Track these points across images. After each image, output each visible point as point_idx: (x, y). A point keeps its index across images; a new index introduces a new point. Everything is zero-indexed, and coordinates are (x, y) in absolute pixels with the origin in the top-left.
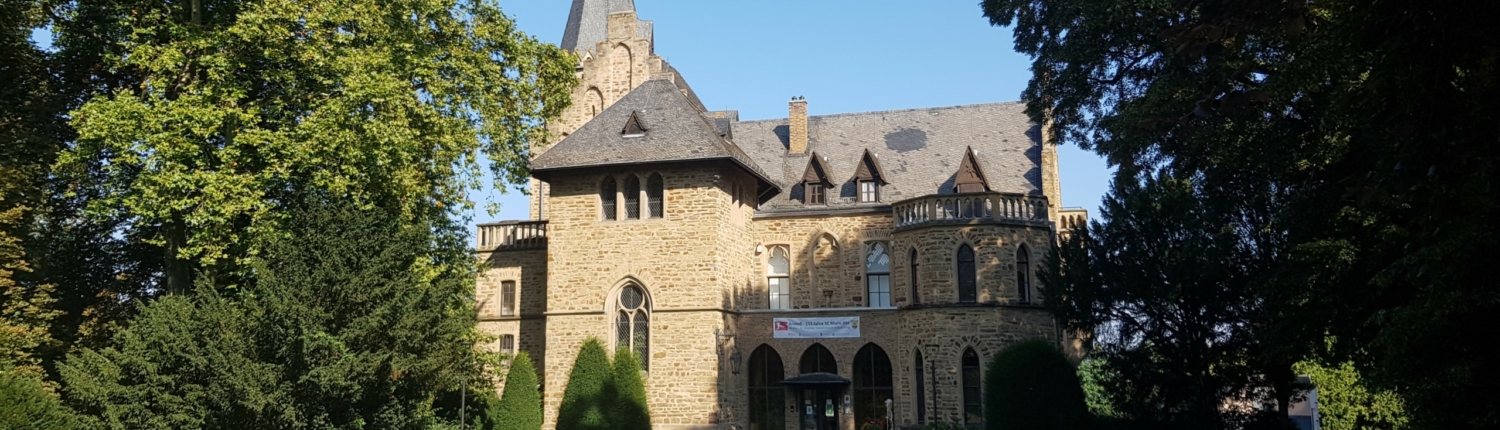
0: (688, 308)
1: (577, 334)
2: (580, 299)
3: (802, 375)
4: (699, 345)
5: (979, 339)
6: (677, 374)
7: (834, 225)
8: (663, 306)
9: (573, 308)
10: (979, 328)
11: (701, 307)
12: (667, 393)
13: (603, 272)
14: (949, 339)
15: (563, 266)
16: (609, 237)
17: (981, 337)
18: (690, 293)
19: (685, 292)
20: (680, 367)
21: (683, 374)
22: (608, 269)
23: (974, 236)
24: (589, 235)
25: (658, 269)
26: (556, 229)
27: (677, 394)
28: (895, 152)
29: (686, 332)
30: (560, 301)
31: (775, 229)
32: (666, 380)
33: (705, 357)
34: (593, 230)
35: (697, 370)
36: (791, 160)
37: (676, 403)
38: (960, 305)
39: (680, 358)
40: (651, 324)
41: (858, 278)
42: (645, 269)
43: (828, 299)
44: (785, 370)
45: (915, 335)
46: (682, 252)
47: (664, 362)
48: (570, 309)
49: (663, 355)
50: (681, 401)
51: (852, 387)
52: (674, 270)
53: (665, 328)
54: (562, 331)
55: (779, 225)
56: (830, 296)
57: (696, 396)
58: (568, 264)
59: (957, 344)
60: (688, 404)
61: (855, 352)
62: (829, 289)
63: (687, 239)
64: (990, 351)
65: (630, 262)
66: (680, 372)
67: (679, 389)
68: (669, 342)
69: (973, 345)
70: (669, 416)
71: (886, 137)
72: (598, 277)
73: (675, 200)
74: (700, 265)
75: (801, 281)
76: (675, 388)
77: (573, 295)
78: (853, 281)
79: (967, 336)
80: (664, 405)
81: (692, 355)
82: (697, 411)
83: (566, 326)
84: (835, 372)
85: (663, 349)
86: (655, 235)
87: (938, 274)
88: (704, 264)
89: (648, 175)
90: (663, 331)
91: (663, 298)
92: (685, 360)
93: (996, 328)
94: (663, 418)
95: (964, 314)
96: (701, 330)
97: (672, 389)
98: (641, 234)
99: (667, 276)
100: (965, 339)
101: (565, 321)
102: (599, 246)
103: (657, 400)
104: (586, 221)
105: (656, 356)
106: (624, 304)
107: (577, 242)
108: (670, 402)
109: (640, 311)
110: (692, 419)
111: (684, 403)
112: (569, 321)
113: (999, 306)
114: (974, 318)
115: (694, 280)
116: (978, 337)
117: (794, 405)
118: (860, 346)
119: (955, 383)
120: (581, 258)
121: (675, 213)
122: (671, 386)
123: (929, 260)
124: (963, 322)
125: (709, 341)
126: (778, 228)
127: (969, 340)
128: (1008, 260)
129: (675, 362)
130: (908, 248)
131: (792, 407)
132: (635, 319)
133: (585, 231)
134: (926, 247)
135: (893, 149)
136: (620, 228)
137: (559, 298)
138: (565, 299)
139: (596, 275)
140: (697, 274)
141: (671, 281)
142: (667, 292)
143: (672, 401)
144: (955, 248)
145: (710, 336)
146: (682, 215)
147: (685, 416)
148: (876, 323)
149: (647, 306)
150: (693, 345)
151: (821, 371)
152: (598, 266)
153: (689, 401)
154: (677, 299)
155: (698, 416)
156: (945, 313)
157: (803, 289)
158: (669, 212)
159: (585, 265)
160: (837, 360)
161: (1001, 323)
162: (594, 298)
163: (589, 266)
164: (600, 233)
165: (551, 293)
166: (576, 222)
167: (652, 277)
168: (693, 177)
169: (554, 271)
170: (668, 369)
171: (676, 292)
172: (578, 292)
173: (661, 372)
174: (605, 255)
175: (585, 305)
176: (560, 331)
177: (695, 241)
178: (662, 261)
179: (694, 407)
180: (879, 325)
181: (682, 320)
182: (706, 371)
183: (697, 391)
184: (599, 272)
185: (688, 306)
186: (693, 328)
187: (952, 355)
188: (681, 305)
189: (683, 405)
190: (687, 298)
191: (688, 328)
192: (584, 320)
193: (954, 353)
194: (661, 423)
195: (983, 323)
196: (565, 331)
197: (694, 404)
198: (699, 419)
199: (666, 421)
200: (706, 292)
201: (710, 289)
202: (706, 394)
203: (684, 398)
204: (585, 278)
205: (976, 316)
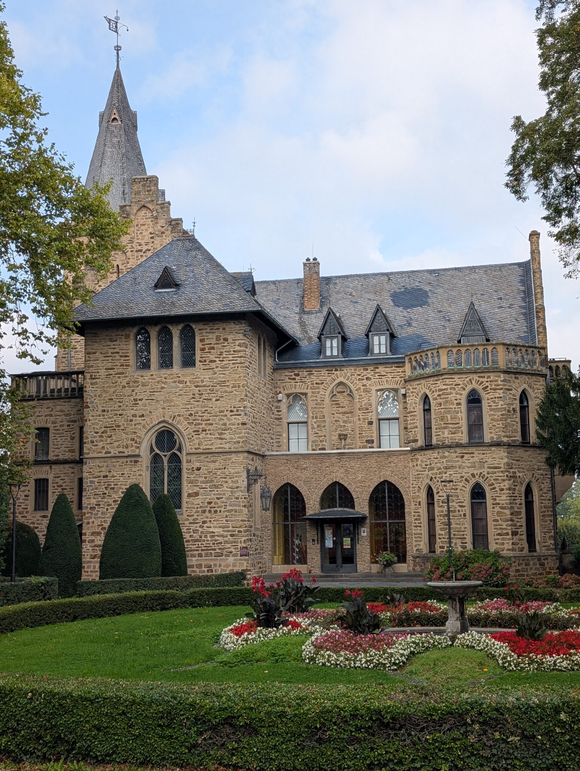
0: (220, 450)
1: (113, 476)
2: (116, 444)
3: (323, 511)
4: (231, 484)
5: (486, 475)
6: (210, 511)
7: (349, 374)
8: (196, 449)
9: (110, 453)
10: (486, 465)
11: (232, 450)
12: (201, 530)
13: (138, 418)
14: (459, 475)
15: (98, 413)
16: (143, 386)
17: (488, 473)
18: (222, 436)
19: (217, 436)
20: (213, 505)
21: (216, 512)
22: (143, 416)
23: (482, 382)
24: (124, 383)
25: (191, 415)
26: (91, 378)
27: (210, 530)
28: (401, 309)
29: (218, 473)
30: (97, 445)
31: (294, 379)
32: (199, 517)
33: (236, 495)
34: (128, 379)
35: (229, 508)
36: (305, 316)
37: (209, 539)
38: (470, 444)
39: (212, 496)
40: (184, 465)
41: (371, 423)
42: (179, 415)
43: (343, 441)
44: (307, 506)
45: (426, 472)
46: (214, 399)
47: (198, 500)
48: (106, 453)
49: (197, 494)
50: (213, 536)
51: (368, 521)
52: (206, 416)
53: (199, 469)
54: (99, 474)
55: (298, 375)
56: (345, 440)
57: (228, 531)
58: (104, 411)
59: (466, 480)
60: (221, 539)
61: (371, 489)
62: (344, 433)
63: (218, 387)
64: (496, 485)
65: (164, 408)
66: (213, 510)
67: (212, 525)
68: (202, 482)
69: (481, 481)
70: (202, 550)
71: (392, 296)
72: (133, 423)
73: (207, 350)
74: (231, 411)
75: (318, 426)
76: (208, 524)
77: (109, 440)
78: (366, 425)
79: (475, 472)
80: (197, 540)
81: (224, 494)
82: (229, 545)
83: (103, 469)
84: (353, 507)
85: (196, 489)
86: (188, 384)
87: (449, 417)
88: (235, 409)
89: (180, 327)
90: (196, 471)
91: (196, 441)
92: (218, 499)
93: (502, 465)
94: (197, 552)
95: (473, 453)
96: (233, 471)
97: (205, 525)
98: (175, 382)
99: (200, 422)
100: (473, 475)
101: (101, 465)
102: (134, 393)
103: (191, 536)
104: (120, 371)
105: (189, 495)
106: (158, 448)
107: (112, 390)
108: (203, 538)
109: (174, 454)
110: (224, 553)
111: (216, 538)
112: (106, 464)
113: (504, 445)
114: (482, 456)
115: (225, 424)
116: (485, 473)
117: (316, 538)
118: (376, 484)
119: (465, 515)
120: (116, 406)
121: (207, 362)
122: (204, 522)
123: (440, 404)
124: (472, 460)
125: (240, 481)
126: (297, 378)
127: (477, 477)
128: (513, 404)
129: (208, 500)
130: (420, 395)
131: (313, 540)
132: (169, 462)
133: (119, 380)
134: (438, 393)
135: (399, 306)
136: (154, 377)
137: (95, 443)
138: (101, 444)
139: (131, 421)
140: (228, 419)
141: (204, 426)
142: (200, 436)
143: (206, 536)
144: (465, 393)
145: (240, 477)
146: (213, 365)
147: (218, 551)
148: (390, 463)
149: (180, 450)
150: (225, 485)
151: (340, 506)
152: (133, 412)
153: (222, 536)
154: (209, 442)
155: (229, 550)
156: (456, 452)
157: (320, 434)
158: (200, 361)
159: (120, 412)
160: (354, 497)
161: (506, 460)
162: (130, 442)
163: (124, 413)
164: (135, 382)
165: (87, 438)
166: (111, 372)
167: (186, 423)
168: (224, 329)
169: (91, 418)
170: (201, 507)
171: (209, 436)
172: (114, 438)
173: (194, 510)
174: (140, 402)
175: (121, 449)
176: (96, 474)
177: (226, 389)
178: (196, 408)
179: (226, 542)
180: (393, 465)
181: (214, 462)
182: (237, 508)
183: (229, 527)
184: (134, 418)
185: (220, 448)
186: (225, 468)
187: (461, 490)
188: (213, 447)
189: (216, 540)
190: (219, 441)
191: (220, 469)
192: (120, 463)
193: (463, 488)
194: (195, 557)
195: (490, 461)
196: (102, 474)
197: (226, 539)
198: (231, 552)
199: (200, 555)
200: (237, 436)
201: (241, 433)
202: (238, 529)
203: (216, 534)
204: (121, 424)
205: (483, 454)
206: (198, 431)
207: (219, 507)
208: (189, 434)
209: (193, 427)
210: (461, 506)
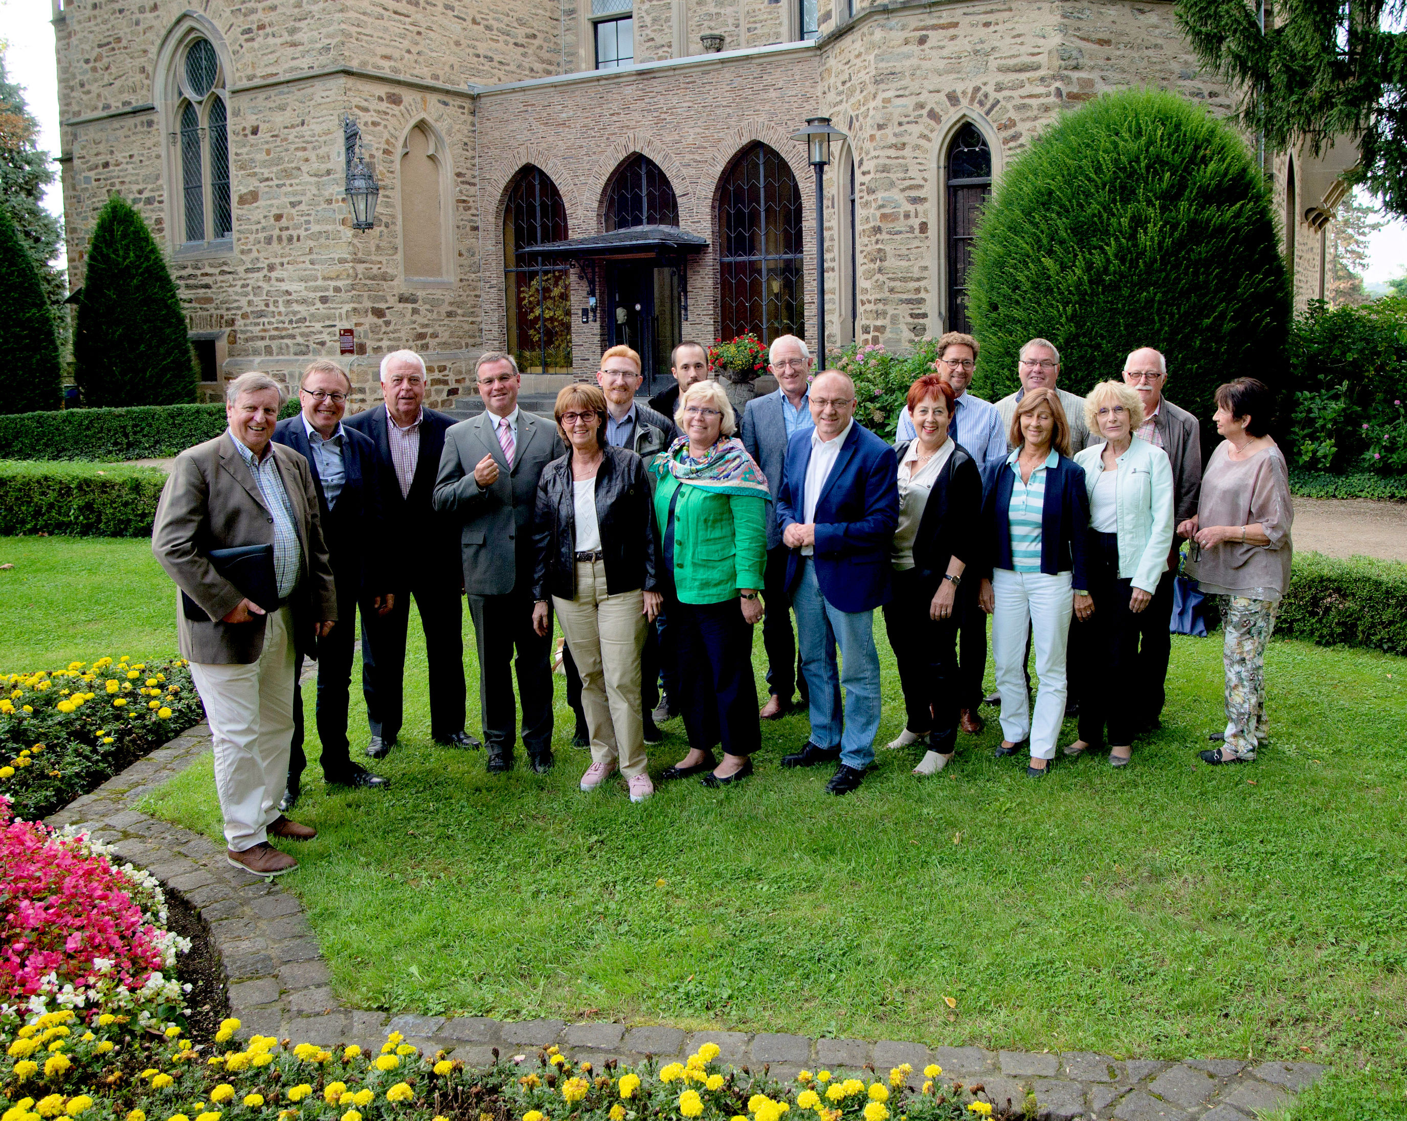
0: (292, 74)
1: (119, 164)
2: (117, 84)
3: (607, 231)
4: (315, 165)
5: (993, 95)
6: (280, 239)
8: (250, 78)
9: (108, 106)
10: (993, 64)
11: (316, 71)
12: (266, 286)
13: (148, 15)
14: (910, 102)
15: (87, 13)
17: (999, 88)
18: (296, 38)
19: (287, 37)
21: (290, 239)
22: (153, 6)
27: (284, 286)
29: (291, 137)
30: (89, 92)
32: (262, 255)
33: (327, 194)
35: (315, 228)
37: (282, 309)
39: (282, 200)
40: (232, 122)
44: (569, 218)
48: (103, 108)
49: (255, 196)
50: (288, 302)
51: (710, 259)
53: (253, 130)
57: (316, 289)
58: (97, 7)
59: (933, 115)
60: (303, 310)
61: (719, 169)
62: (716, 32)
66: (285, 234)
67: (284, 274)
68: (262, 163)
69: (976, 115)
70: (272, 338)
72: (141, 28)
75: (655, 20)
76: (278, 273)
77: (107, 77)
79: (959, 88)
80: (261, 314)
81: (304, 193)
82: (318, 326)
83: (100, 147)
84: (674, 219)
85: (250, 184)
90: (251, 137)
91: (248, 58)
92: (293, 204)
93: (1042, 59)
94: (261, 344)
95: (955, 25)
96: (318, 129)
97: (274, 275)
99: (253, 5)
100: (953, 98)
101: (98, 137)
103: (250, 303)
105: (242, 200)
106: (188, 85)
108: (272, 308)
109: (216, 96)
110: (312, 346)
111: (296, 307)
112: (105, 134)
114: (982, 32)
116: (990, 89)
117: (591, 309)
119: (924, 227)
122: (271, 268)
124: (951, 48)
125: (333, 156)
127: (964, 102)
129: (275, 211)
132: (207, 116)
137: (87, 87)
138: (95, 88)
139: (138, 23)
141: (260, 15)
142: (255, 44)
143: (276, 302)
145: (333, 143)
147: (300, 339)
148: (765, 89)
149: (224, 85)
150: (305, 168)
151: (650, 221)
153: (304, 302)
154: (272, 58)
155: (320, 338)
156: (903, 28)
157: (659, 40)
161: (1056, 40)
170: (263, 229)
171: (271, 40)
172: (113, 69)
173: (252, 238)
175: (126, 97)
176: (94, 160)
179: (313, 317)
180: (773, 94)
181: (282, 108)
182: (329, 228)
183: (316, 279)
184: (141, 16)
185: (292, 69)
186: (303, 124)
187: (918, 147)
188: (280, 71)
189: (295, 313)
190: (290, 51)
191: (293, 126)
192: (125, 131)
193: (922, 142)
194: (260, 354)
195: (1006, 45)
196: (101, 159)
197: (312, 309)
198: (323, 344)
199: (268, 350)
200: (324, 31)
201: (331, 23)
202: (333, 284)
203: (294, 296)
204: (121, 34)
205: (987, 25)
206: (249, 31)
207: (296, 227)
208: (236, 40)
209: (242, 23)
210: (916, 200)
